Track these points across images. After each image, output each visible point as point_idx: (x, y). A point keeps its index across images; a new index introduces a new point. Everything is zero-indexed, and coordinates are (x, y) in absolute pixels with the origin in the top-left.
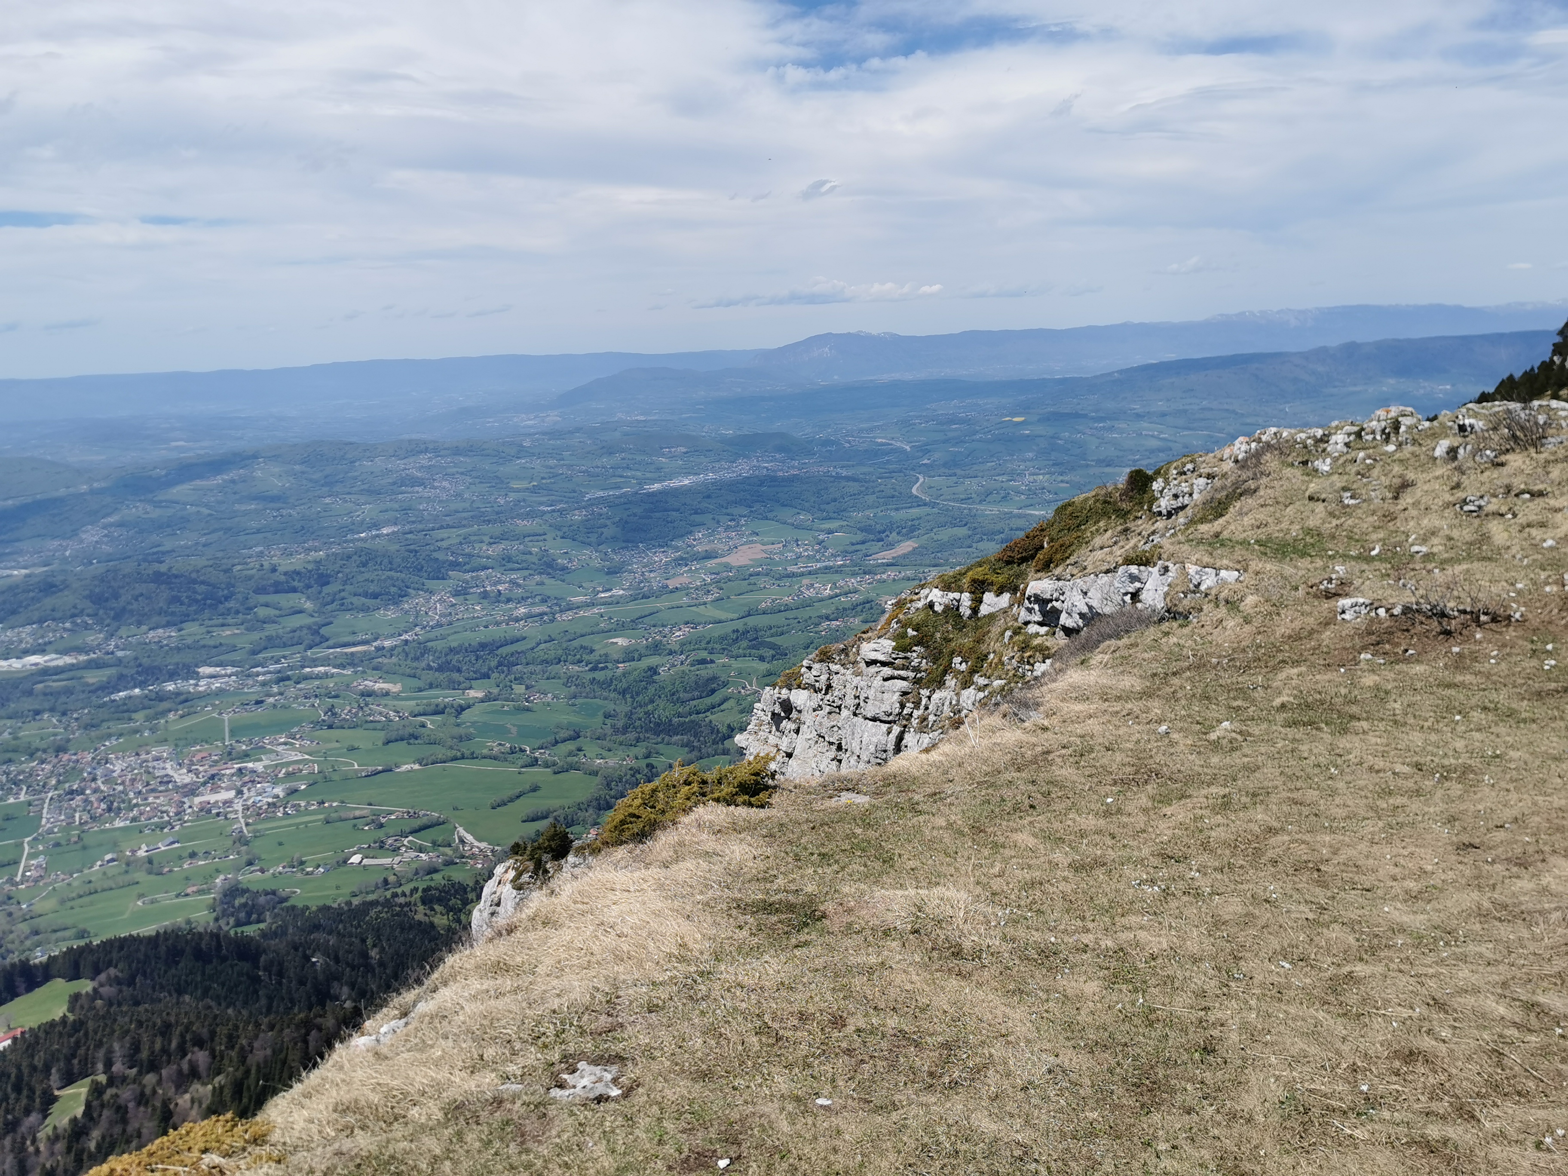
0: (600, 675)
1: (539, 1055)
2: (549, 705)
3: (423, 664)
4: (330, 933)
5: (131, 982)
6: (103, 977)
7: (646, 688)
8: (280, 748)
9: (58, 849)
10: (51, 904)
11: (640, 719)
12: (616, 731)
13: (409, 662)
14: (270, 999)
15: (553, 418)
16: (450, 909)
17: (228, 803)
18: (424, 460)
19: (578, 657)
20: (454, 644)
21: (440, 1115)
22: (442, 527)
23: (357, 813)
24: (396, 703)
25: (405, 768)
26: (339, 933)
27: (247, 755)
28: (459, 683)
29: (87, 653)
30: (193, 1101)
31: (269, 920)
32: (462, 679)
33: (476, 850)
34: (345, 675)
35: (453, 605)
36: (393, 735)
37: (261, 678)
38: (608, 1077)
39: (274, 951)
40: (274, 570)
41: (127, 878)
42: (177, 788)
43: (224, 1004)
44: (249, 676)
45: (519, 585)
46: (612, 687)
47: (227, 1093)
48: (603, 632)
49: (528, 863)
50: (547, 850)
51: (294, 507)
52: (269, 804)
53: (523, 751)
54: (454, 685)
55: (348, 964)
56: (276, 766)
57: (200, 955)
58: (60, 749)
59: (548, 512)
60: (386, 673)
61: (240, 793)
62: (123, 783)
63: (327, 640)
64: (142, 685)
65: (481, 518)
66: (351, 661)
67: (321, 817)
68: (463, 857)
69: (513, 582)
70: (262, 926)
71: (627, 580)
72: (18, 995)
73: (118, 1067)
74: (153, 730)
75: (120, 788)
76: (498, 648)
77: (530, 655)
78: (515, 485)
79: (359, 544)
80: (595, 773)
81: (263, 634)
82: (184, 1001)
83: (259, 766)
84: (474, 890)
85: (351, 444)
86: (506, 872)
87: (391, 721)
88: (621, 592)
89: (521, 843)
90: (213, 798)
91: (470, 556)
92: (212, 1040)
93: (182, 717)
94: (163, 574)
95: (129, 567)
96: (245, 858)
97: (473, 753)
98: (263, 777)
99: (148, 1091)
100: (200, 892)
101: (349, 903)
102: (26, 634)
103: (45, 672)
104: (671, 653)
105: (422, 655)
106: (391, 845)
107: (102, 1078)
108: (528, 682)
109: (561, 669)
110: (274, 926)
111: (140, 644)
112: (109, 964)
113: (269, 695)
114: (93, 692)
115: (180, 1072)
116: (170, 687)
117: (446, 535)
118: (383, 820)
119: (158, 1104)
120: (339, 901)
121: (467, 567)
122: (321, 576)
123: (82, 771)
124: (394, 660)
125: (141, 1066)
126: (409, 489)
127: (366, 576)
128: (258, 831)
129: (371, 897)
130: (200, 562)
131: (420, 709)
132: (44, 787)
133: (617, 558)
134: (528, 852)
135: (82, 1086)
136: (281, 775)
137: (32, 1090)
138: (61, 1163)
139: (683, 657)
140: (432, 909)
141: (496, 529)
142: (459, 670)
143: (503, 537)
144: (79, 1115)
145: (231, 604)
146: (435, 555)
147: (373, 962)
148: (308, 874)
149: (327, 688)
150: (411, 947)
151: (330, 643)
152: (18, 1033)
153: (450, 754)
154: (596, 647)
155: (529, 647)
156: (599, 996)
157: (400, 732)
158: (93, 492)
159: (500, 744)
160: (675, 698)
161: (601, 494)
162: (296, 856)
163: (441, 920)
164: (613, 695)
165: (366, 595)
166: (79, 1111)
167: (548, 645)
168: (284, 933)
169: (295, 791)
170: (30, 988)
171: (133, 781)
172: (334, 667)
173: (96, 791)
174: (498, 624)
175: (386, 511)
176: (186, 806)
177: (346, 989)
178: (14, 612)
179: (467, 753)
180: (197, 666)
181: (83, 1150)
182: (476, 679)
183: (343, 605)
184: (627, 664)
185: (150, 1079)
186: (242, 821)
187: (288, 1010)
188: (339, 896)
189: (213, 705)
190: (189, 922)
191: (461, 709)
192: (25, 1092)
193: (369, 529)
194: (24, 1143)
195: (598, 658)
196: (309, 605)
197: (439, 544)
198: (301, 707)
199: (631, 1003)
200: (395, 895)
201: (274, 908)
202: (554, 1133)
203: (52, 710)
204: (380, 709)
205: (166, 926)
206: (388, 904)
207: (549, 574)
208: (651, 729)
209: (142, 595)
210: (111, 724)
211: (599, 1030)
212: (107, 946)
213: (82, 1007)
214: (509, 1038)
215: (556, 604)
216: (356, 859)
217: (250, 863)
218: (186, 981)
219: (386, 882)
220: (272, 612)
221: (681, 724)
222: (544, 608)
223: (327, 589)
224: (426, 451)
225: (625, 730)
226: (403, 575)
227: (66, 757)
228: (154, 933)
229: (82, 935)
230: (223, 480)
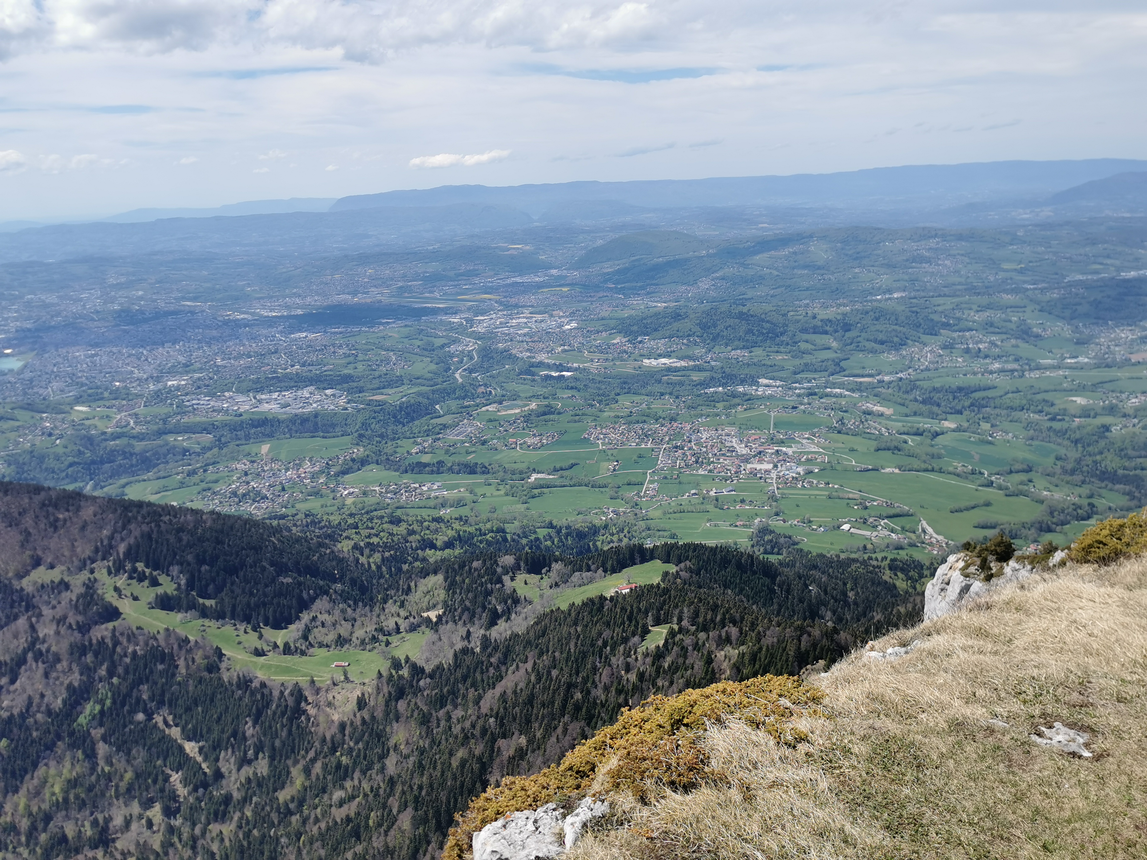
0: (1057, 425)
1: (1022, 707)
2: (1008, 442)
3: (911, 397)
4: (823, 573)
5: (698, 573)
6: (682, 565)
7: (1097, 442)
8: (804, 441)
9: (666, 481)
10: (658, 513)
11: (1088, 466)
12: (1065, 472)
13: (900, 394)
14: (780, 606)
15: (1046, 213)
16: (909, 578)
17: (768, 472)
18: (932, 243)
19: (1040, 408)
20: (938, 385)
21: (945, 726)
22: (940, 296)
23: (851, 496)
24: (888, 422)
25: (888, 470)
26: (829, 574)
27: (783, 442)
28: (937, 415)
29: (694, 360)
30: (725, 657)
31: (785, 554)
32: (939, 412)
33: (934, 540)
34: (853, 397)
35: (941, 356)
36: (883, 445)
37: (797, 391)
38: (1081, 741)
39: (786, 576)
40: (814, 317)
41: (703, 507)
42: (738, 456)
43: (751, 602)
44: (790, 389)
45: (996, 346)
46: (1067, 436)
47: (747, 658)
48: (1065, 390)
49: (976, 559)
50: (992, 552)
51: (833, 273)
52: (793, 478)
53: (981, 473)
54: (933, 416)
55: (833, 597)
56: (801, 452)
57: (739, 566)
58: (672, 419)
59: (1031, 289)
60: (884, 400)
61: (776, 466)
62: (706, 447)
63: (844, 371)
64: (724, 385)
65: (972, 290)
66: (858, 388)
67: (827, 493)
68: (924, 543)
69: (993, 343)
70: (780, 557)
71: (1093, 351)
72: (635, 564)
73: (685, 623)
74: (727, 415)
75: (704, 450)
76: (972, 392)
77: (998, 402)
78: (1005, 266)
79: (875, 304)
80: (1042, 502)
81: (802, 361)
82: (727, 594)
83: (790, 451)
84: (928, 568)
85: (879, 229)
86: (957, 561)
87: (882, 435)
88: (1086, 360)
89: (972, 543)
90: (759, 467)
91: (959, 319)
92: (742, 623)
93: (745, 410)
94: (745, 314)
95: (724, 307)
96: (774, 510)
97: (941, 469)
98: (791, 459)
99: (700, 643)
100: (745, 526)
101: (838, 556)
102: (661, 344)
103: (670, 370)
104: (1125, 416)
105: (912, 390)
106: (872, 523)
107: (676, 627)
108: (994, 422)
109: (1024, 415)
110: (788, 559)
111: (726, 358)
112: (687, 558)
113: (802, 404)
114: (696, 386)
115: (720, 636)
116: (741, 389)
117: (942, 302)
118: (868, 504)
119: (706, 653)
120: (831, 553)
121: (956, 328)
122: (846, 324)
123: (683, 435)
124: (890, 391)
125: (698, 627)
126: (919, 265)
127: (878, 327)
128: (785, 494)
129: (853, 556)
130: (767, 307)
131: (905, 430)
132: (661, 441)
133: (1087, 331)
134: (977, 551)
135: (664, 628)
136: (803, 460)
137: (637, 623)
138: (648, 670)
139: (1136, 421)
140: (896, 575)
141: (984, 300)
142: (939, 405)
143: (989, 307)
144: (661, 646)
145: (784, 338)
146: (932, 316)
147: (850, 600)
148: (813, 529)
149: (840, 404)
150: (878, 597)
151: (846, 373)
152: (633, 586)
153: (923, 466)
154: (1056, 402)
155: (998, 394)
156: (1072, 677)
157: (888, 444)
158: (709, 256)
159: (964, 466)
160: (1123, 453)
161: (1080, 277)
162: (807, 516)
163: (902, 584)
164: (1066, 442)
165: (875, 341)
166: (661, 643)
167: (1015, 395)
168: (794, 566)
169: (810, 472)
170: (642, 562)
171: (712, 446)
172: (847, 391)
173: (690, 449)
174: (975, 374)
175: (898, 281)
176: (742, 469)
177: (829, 614)
178: (656, 330)
179: (936, 468)
180: (758, 377)
181: (661, 667)
182: (951, 413)
183: (858, 346)
184: (1083, 420)
185: (702, 635)
186: (775, 485)
187: (791, 617)
188: (833, 549)
189: (765, 405)
190: (736, 544)
191: (937, 434)
192: (634, 622)
193: (884, 293)
194: (630, 652)
195: (1057, 411)
196: (834, 344)
197: (936, 308)
198: (822, 415)
199: (1101, 690)
200: (870, 558)
201: (789, 547)
202: (1036, 768)
203: (671, 394)
204: (876, 425)
205: (722, 543)
206: (864, 563)
207: (1024, 339)
208: (1097, 475)
209: (730, 326)
210: (703, 408)
211: (1072, 703)
212: (687, 546)
213: (669, 581)
214: (996, 687)
215: (1027, 364)
216: (846, 527)
217: (777, 514)
218: (730, 581)
219: (865, 547)
220: (810, 346)
221: (1125, 476)
222: (1015, 366)
223: (848, 334)
224: (936, 236)
225: (1073, 472)
226: (904, 330)
227: (675, 425)
228: (714, 546)
229: (673, 536)
230: (789, 252)
